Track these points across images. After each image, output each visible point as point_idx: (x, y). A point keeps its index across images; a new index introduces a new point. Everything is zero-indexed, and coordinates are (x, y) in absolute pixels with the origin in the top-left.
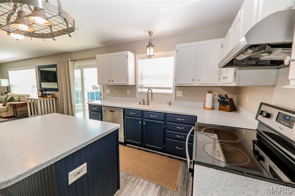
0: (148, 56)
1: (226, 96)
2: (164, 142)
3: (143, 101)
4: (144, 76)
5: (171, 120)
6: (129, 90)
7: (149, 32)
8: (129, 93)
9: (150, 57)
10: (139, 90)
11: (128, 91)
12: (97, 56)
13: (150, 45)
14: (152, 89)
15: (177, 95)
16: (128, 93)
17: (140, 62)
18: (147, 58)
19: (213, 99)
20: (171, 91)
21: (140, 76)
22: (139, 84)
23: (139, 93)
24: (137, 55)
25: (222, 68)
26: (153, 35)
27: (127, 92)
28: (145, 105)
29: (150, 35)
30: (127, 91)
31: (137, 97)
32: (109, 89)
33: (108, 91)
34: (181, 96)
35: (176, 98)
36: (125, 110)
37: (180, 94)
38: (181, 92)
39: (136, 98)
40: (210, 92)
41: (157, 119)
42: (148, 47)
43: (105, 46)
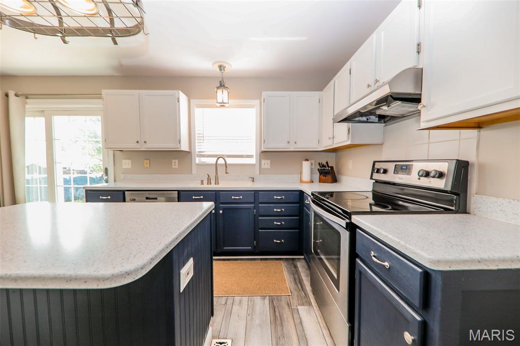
0: (221, 103)
1: (327, 163)
2: (256, 236)
3: (208, 179)
4: (205, 137)
5: (265, 200)
6: (177, 161)
7: (220, 67)
8: (177, 167)
9: (223, 105)
10: (197, 160)
11: (175, 162)
12: (104, 92)
13: (222, 86)
14: (226, 159)
15: (263, 166)
16: (173, 167)
17: (198, 112)
18: (217, 107)
19: (312, 169)
20: (253, 161)
21: (198, 137)
22: (197, 150)
23: (197, 165)
24: (192, 101)
25: (339, 123)
26: (225, 72)
27: (173, 164)
28: (211, 184)
29: (221, 70)
30: (172, 162)
31: (193, 172)
32: (130, 159)
33: (127, 164)
34: (269, 166)
35: (261, 171)
36: (182, 192)
37: (266, 164)
38: (269, 161)
39: (192, 174)
40: (307, 160)
41: (243, 201)
42: (218, 88)
43: (119, 76)
